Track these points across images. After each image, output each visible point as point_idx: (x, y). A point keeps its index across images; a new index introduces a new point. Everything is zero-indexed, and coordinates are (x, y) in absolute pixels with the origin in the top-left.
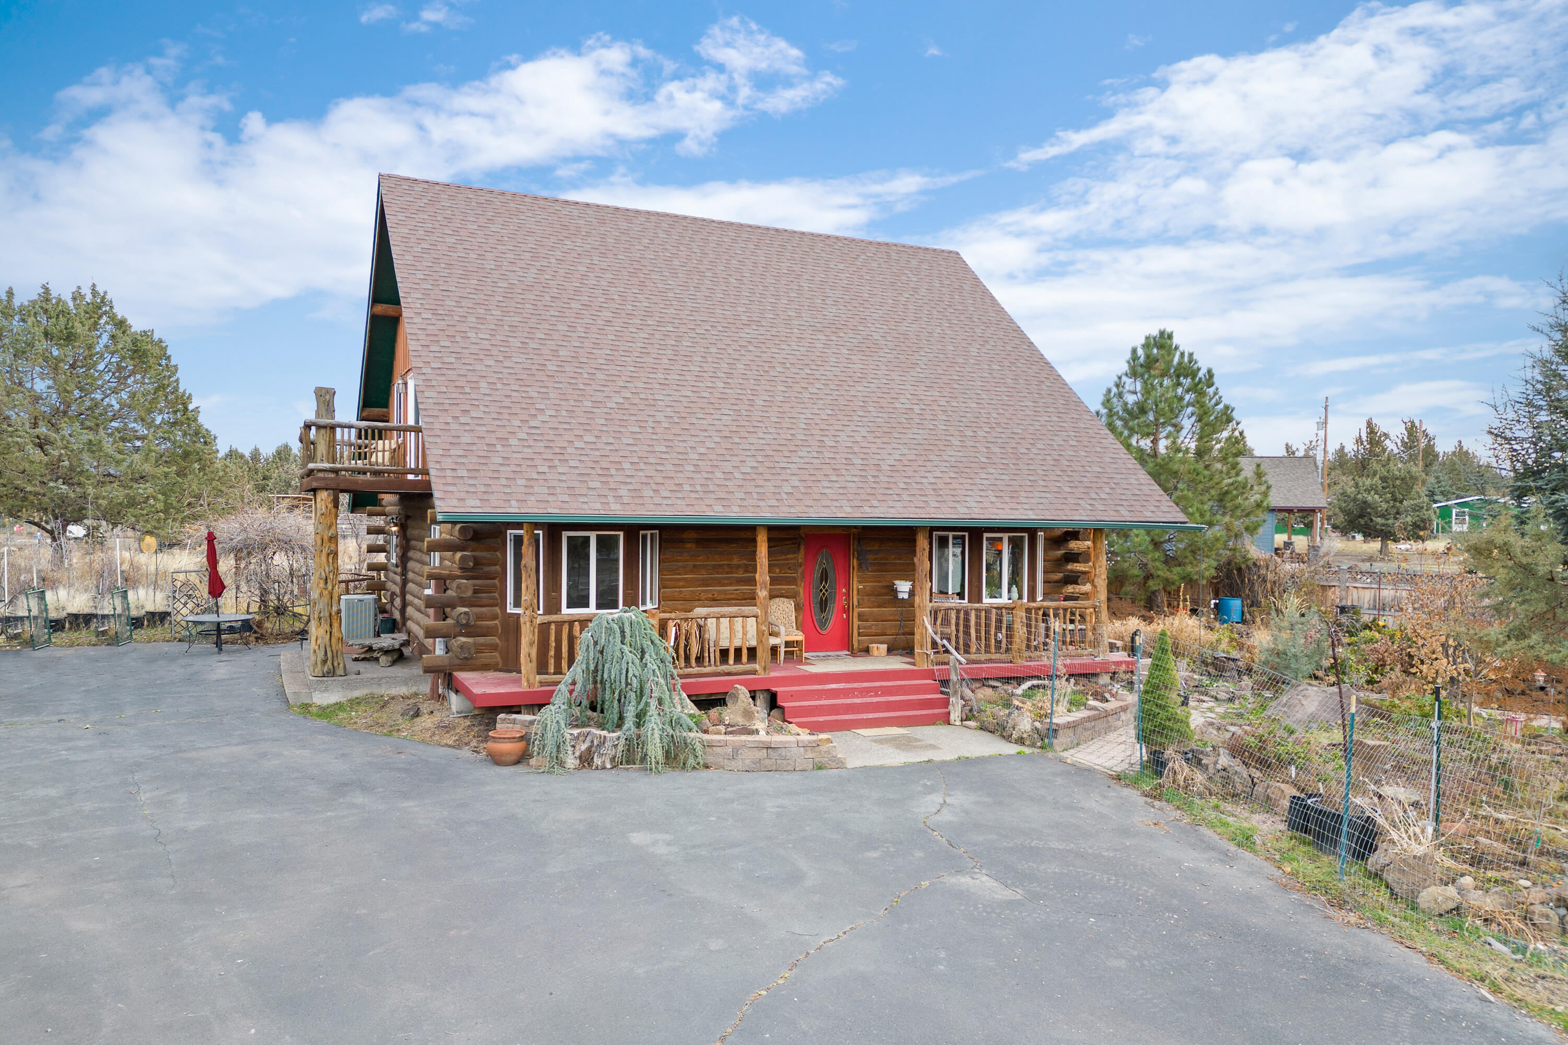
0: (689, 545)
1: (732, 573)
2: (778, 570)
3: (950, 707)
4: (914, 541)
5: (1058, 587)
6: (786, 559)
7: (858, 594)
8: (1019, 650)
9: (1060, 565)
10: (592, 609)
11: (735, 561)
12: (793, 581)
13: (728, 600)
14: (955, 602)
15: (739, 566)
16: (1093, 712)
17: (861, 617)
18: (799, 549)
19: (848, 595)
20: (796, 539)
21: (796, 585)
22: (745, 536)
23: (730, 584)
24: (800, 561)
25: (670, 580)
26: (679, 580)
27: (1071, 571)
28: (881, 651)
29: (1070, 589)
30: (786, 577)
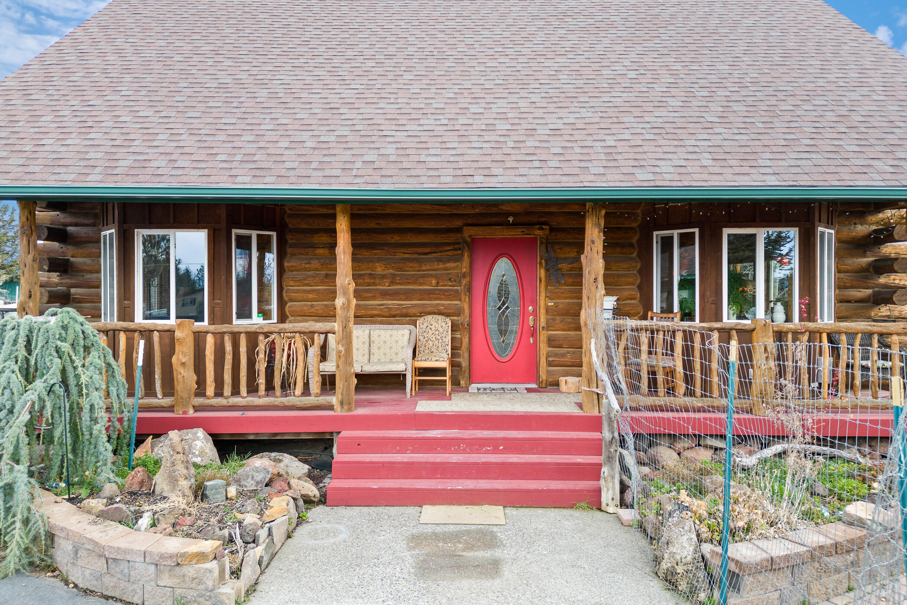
0: (320, 251)
1: (374, 284)
2: (434, 282)
3: (602, 482)
4: (582, 231)
5: (863, 308)
6: (446, 269)
7: (547, 312)
8: (763, 395)
9: (866, 278)
10: (172, 321)
11: (380, 269)
12: (456, 295)
13: (372, 316)
14: (677, 323)
15: (384, 277)
16: (855, 533)
17: (551, 342)
18: (462, 255)
19: (535, 313)
20: (458, 243)
21: (460, 300)
22: (393, 241)
23: (374, 298)
24: (464, 270)
25: (297, 291)
26: (309, 292)
27: (886, 286)
28: (570, 385)
29: (884, 310)
30: (446, 291)
